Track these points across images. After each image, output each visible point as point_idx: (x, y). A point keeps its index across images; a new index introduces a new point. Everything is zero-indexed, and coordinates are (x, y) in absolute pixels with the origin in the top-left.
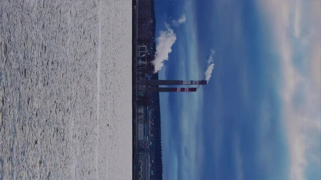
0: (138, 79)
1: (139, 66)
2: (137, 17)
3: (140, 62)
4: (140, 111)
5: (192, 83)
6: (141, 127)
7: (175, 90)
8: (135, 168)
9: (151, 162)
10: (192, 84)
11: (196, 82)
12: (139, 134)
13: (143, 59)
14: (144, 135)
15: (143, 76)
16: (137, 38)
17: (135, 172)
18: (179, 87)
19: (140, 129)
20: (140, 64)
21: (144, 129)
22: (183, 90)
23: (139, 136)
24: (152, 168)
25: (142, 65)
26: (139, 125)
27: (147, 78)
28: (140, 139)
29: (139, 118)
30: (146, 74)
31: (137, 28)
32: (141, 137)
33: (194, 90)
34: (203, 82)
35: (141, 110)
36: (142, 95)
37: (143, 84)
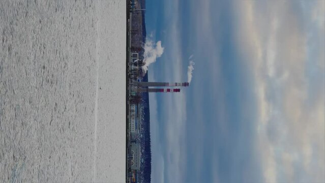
0: (131, 82)
1: (131, 70)
2: (131, 29)
3: (133, 67)
4: (132, 108)
5: (176, 84)
6: (133, 122)
7: (162, 90)
8: (128, 157)
9: (141, 151)
10: (176, 86)
11: (180, 84)
12: (132, 128)
13: (135, 64)
14: (136, 128)
15: (135, 79)
16: (130, 46)
17: (128, 160)
18: (165, 88)
19: (132, 123)
20: (133, 69)
21: (136, 124)
22: (169, 90)
23: (132, 130)
24: (142, 157)
25: (134, 70)
26: (132, 120)
27: (139, 80)
28: (132, 132)
29: (132, 114)
30: (137, 77)
31: (130, 38)
32: (133, 130)
33: (178, 90)
34: (186, 84)
35: (134, 108)
36: (135, 95)
37: (135, 86)
